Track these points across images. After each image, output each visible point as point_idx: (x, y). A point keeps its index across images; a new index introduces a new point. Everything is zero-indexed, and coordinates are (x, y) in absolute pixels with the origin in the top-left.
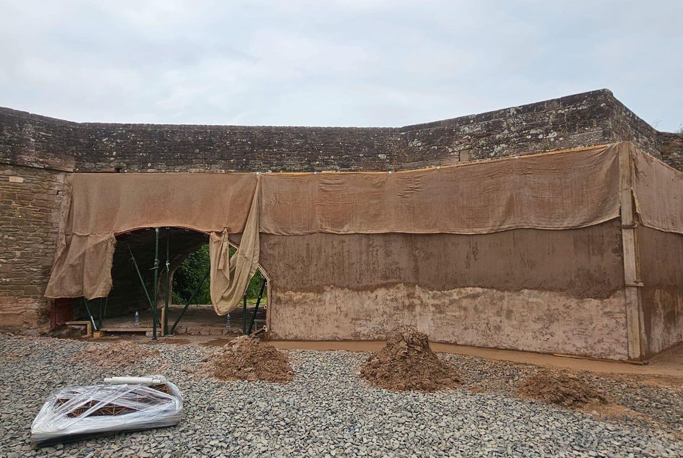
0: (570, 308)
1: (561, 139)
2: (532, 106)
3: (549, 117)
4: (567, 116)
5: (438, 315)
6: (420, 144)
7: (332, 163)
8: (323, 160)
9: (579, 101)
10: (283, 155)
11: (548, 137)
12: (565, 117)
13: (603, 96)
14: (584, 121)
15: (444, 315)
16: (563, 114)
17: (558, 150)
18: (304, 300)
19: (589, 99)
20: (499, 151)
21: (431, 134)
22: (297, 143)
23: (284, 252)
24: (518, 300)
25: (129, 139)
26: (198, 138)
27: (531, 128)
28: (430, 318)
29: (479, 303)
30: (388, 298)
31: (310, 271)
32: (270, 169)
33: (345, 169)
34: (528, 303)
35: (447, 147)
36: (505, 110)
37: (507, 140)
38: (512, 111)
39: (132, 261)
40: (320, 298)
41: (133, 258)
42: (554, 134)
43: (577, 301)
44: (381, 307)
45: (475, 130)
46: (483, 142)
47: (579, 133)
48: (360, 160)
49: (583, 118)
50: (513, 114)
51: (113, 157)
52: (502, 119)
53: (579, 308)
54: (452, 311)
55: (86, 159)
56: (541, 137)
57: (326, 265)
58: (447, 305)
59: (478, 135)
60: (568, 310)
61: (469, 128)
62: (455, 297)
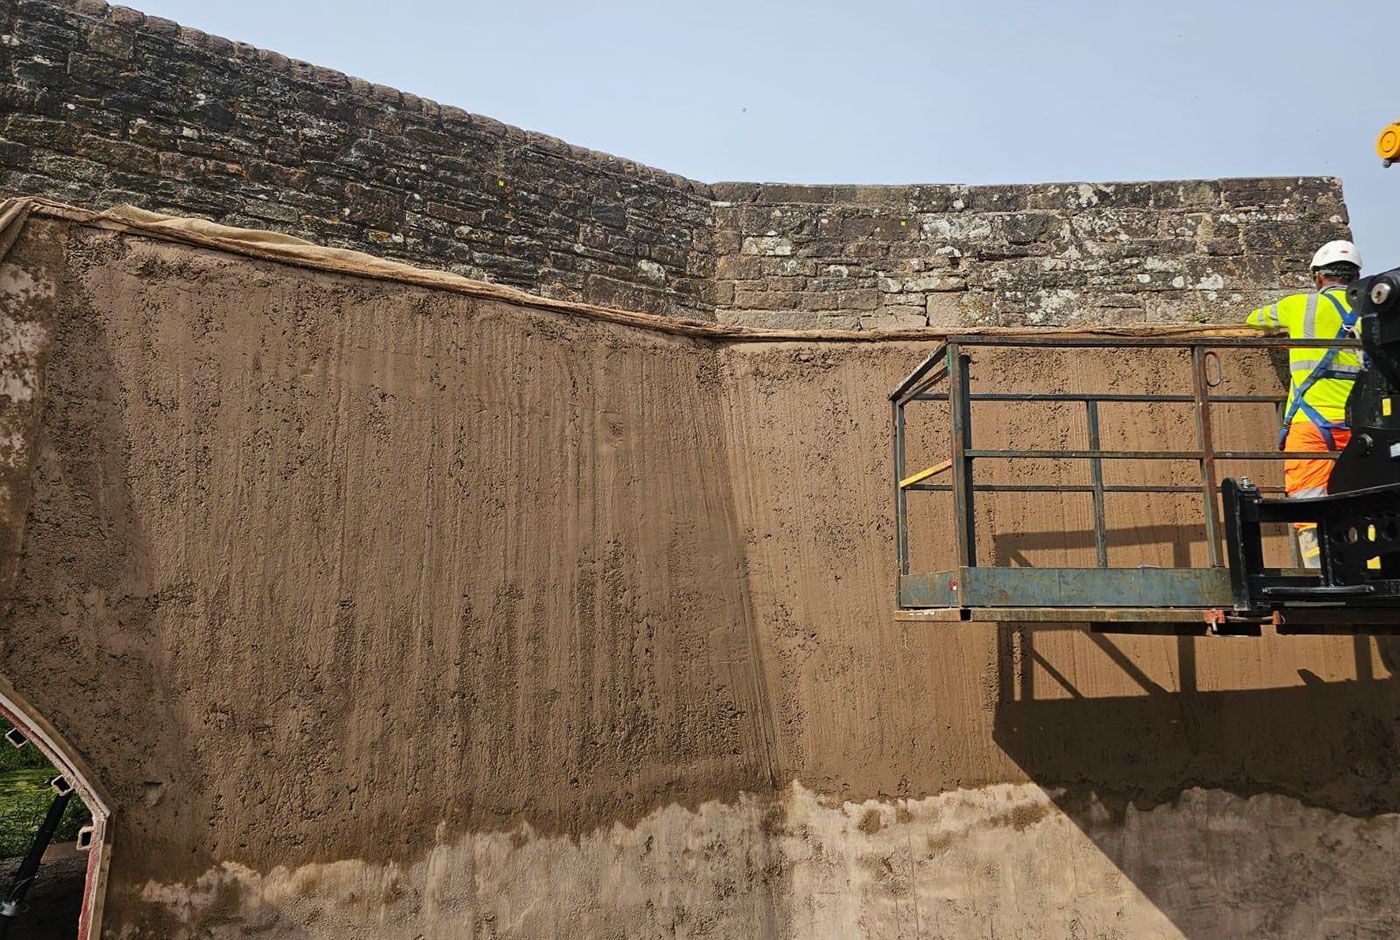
0: (1338, 848)
1: (1237, 297)
2: (1141, 190)
3: (1193, 229)
4: (1246, 234)
5: (887, 902)
6: (787, 250)
7: (461, 253)
8: (424, 235)
9: (1272, 196)
10: (232, 168)
11: (1199, 286)
12: (1241, 235)
13: (1331, 194)
14: (1291, 257)
15: (911, 901)
16: (1235, 226)
18: (310, 905)
19: (1296, 196)
20: (1058, 311)
21: (825, 221)
22: (309, 132)
23: (213, 641)
24: (1175, 827)
27: (1148, 253)
28: (852, 917)
29: (1040, 842)
30: (694, 844)
31: (353, 741)
34: (1207, 835)
35: (881, 274)
36: (1063, 187)
37: (1078, 279)
38: (1086, 194)
40: (395, 883)
42: (1216, 280)
43: (1357, 821)
44: (666, 890)
45: (972, 234)
46: (1003, 273)
47: (1282, 286)
48: (573, 268)
49: (1289, 245)
50: (1089, 203)
52: (1055, 212)
53: (1363, 849)
54: (940, 883)
56: (1178, 282)
57: (434, 705)
58: (917, 858)
59: (984, 251)
60: (1332, 856)
61: (951, 223)
62: (949, 823)
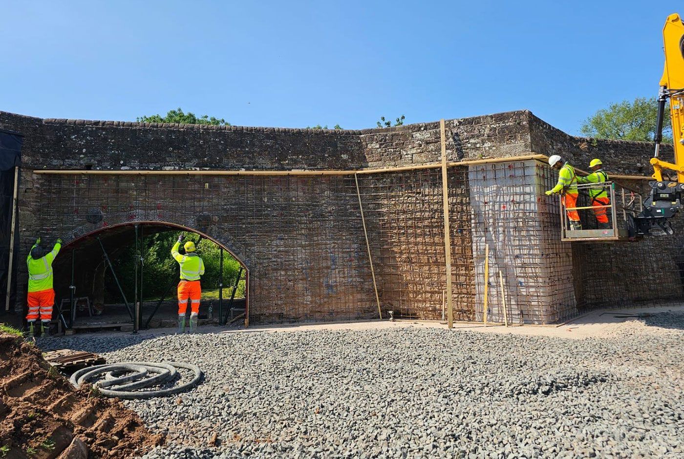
1: (494, 148)
2: (471, 120)
3: (484, 130)
6: (378, 146)
7: (300, 162)
8: (292, 159)
9: (507, 118)
10: (255, 154)
11: (484, 146)
12: (497, 130)
13: (524, 115)
14: (511, 135)
16: (495, 128)
17: (492, 158)
19: (514, 117)
21: (388, 138)
22: (268, 143)
25: (99, 136)
26: (171, 136)
27: (471, 138)
32: (243, 167)
33: (312, 168)
35: (401, 150)
38: (456, 122)
39: (105, 257)
41: (106, 255)
42: (489, 144)
45: (425, 137)
47: (507, 144)
48: (325, 160)
49: (510, 132)
50: (456, 125)
51: (83, 154)
52: (447, 129)
55: (53, 156)
59: (428, 141)
61: (420, 134)
